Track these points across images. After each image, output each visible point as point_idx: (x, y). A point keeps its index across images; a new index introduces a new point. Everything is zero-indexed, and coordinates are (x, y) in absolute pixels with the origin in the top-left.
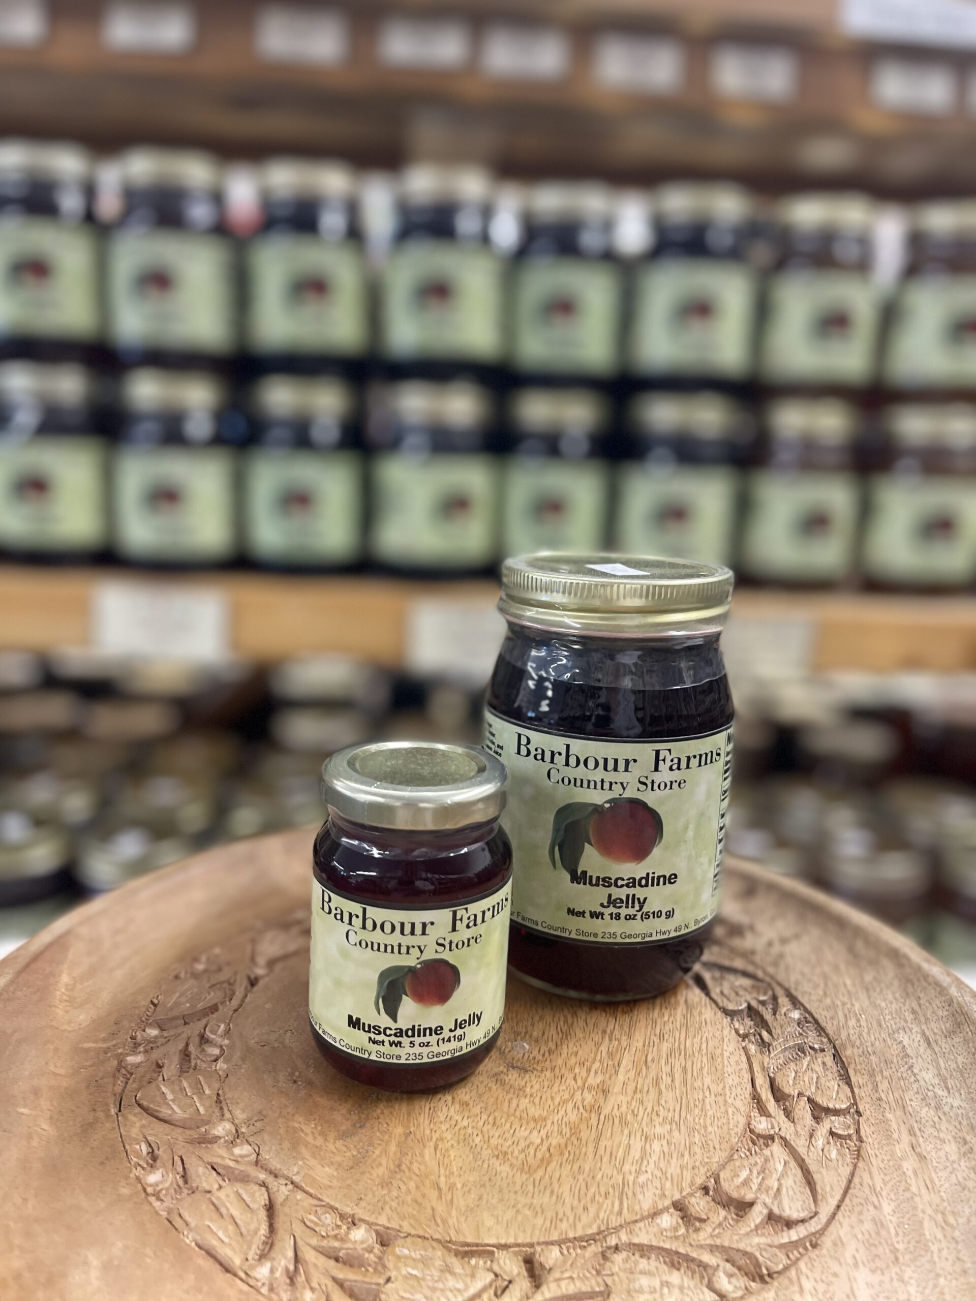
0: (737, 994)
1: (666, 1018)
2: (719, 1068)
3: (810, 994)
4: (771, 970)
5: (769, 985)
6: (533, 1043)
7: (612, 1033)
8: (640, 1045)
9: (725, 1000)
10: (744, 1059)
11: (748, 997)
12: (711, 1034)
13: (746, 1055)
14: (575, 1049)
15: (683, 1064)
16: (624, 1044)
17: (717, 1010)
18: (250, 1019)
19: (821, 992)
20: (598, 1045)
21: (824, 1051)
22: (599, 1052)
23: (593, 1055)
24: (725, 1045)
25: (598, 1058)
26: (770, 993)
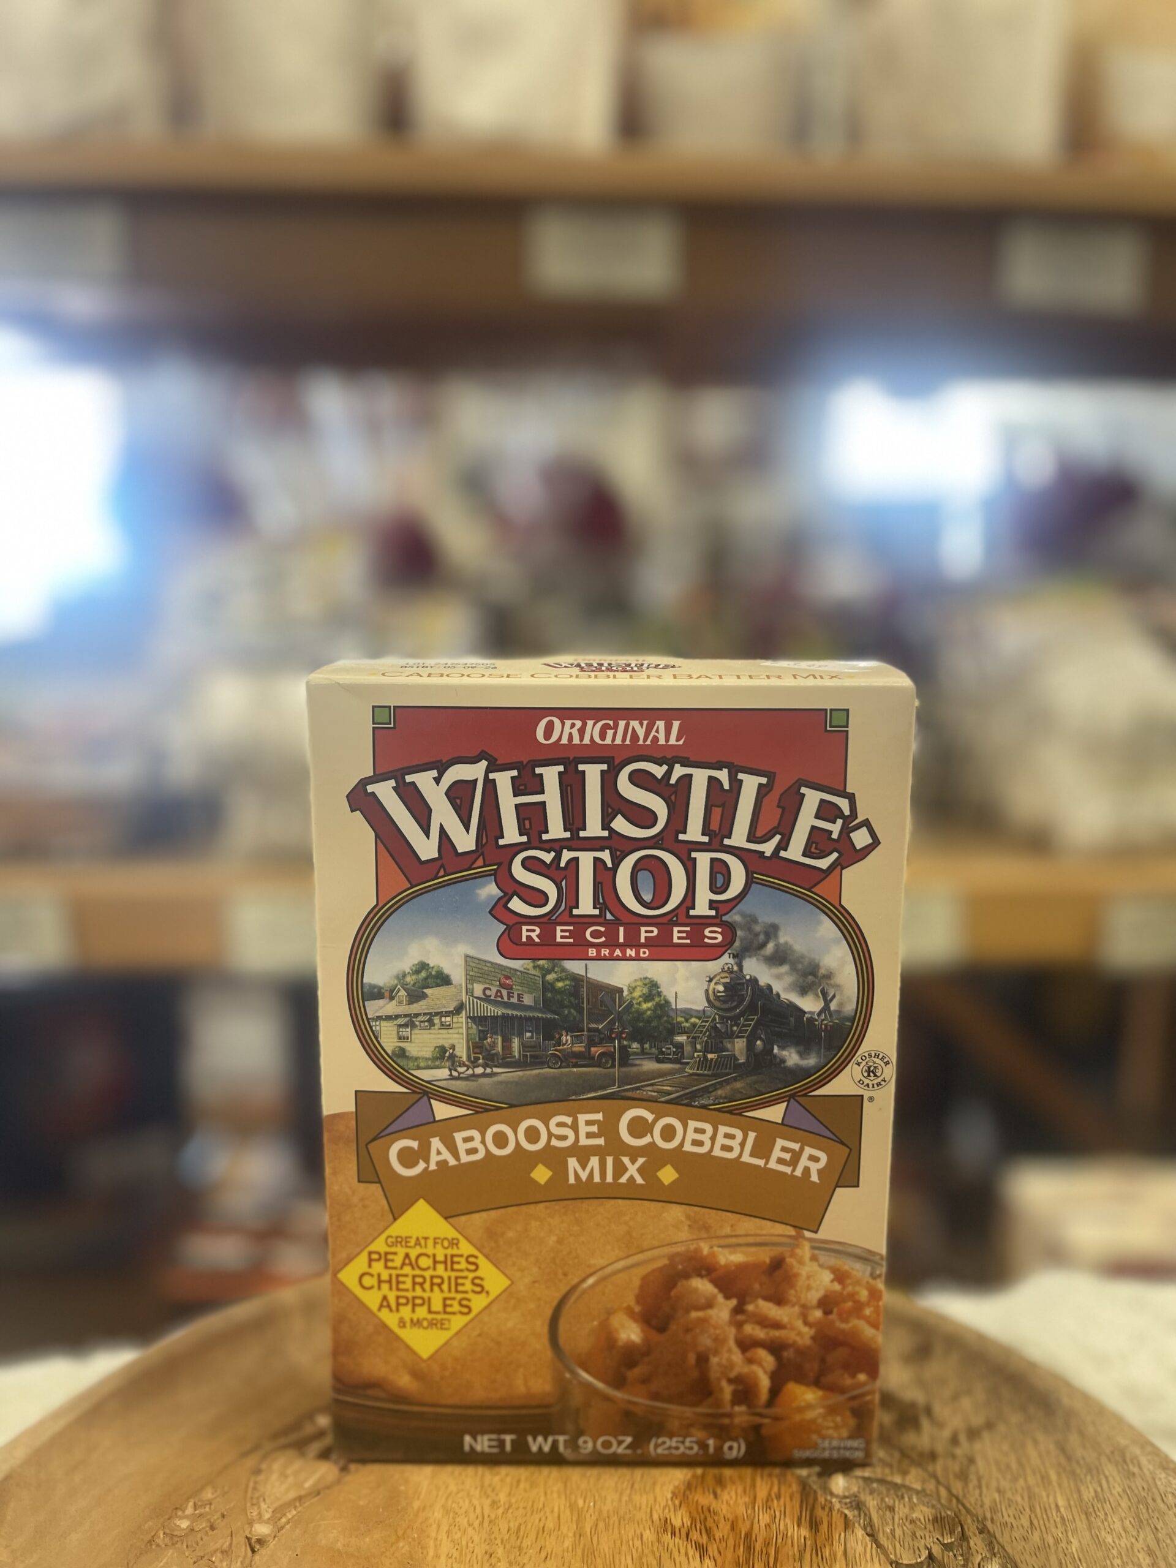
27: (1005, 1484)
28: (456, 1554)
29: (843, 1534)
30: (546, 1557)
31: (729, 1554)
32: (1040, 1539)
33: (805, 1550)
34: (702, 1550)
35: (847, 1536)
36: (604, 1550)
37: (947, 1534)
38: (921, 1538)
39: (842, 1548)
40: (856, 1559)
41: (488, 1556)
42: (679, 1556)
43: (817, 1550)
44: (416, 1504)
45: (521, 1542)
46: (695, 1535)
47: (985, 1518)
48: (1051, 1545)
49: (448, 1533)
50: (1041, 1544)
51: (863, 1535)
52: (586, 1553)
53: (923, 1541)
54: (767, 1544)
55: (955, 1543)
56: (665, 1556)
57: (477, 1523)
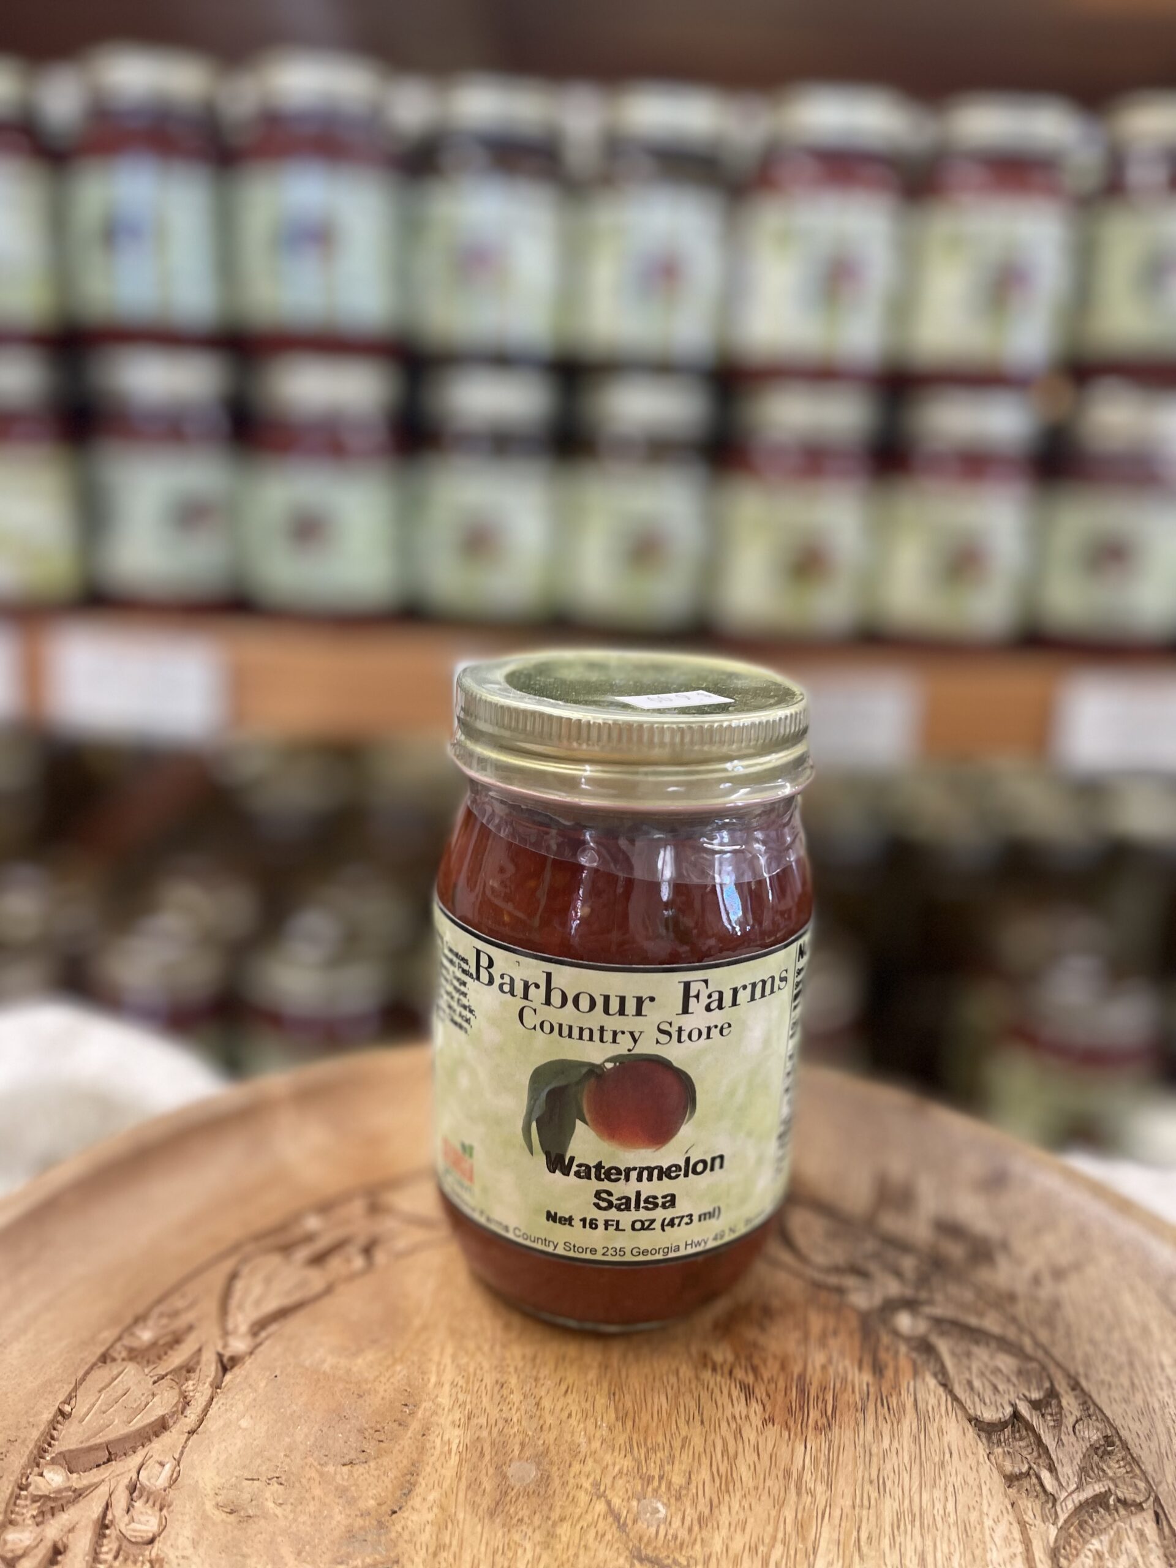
0: (995, 1388)
1: (886, 1444)
2: (978, 1552)
3: (1110, 1386)
4: (1043, 1335)
5: (1044, 1368)
6: (673, 1500)
7: (800, 1478)
8: (849, 1503)
9: (977, 1399)
10: (1017, 1535)
11: (1013, 1397)
12: (960, 1477)
13: (1019, 1523)
14: (742, 1516)
15: (919, 1548)
16: (821, 1500)
17: (967, 1424)
18: (213, 1453)
19: (1126, 1383)
20: (780, 1503)
21: (1143, 1509)
22: (782, 1519)
23: (770, 1529)
24: (985, 1502)
25: (780, 1535)
26: (1047, 1385)
27: (1099, 1335)
28: (461, 1382)
29: (912, 1384)
30: (567, 1391)
31: (780, 1398)
32: (1143, 1401)
33: (868, 1399)
34: (748, 1392)
35: (918, 1385)
36: (634, 1387)
37: (1034, 1390)
38: (1005, 1393)
39: (912, 1399)
40: (928, 1412)
41: (498, 1386)
42: (721, 1396)
43: (882, 1400)
44: (417, 1322)
45: (538, 1372)
46: (739, 1374)
47: (1078, 1374)
48: (1157, 1410)
49: (454, 1357)
50: (1144, 1407)
51: (935, 1387)
52: (613, 1388)
53: (1007, 1397)
54: (824, 1389)
55: (1044, 1402)
56: (705, 1396)
57: (486, 1348)
